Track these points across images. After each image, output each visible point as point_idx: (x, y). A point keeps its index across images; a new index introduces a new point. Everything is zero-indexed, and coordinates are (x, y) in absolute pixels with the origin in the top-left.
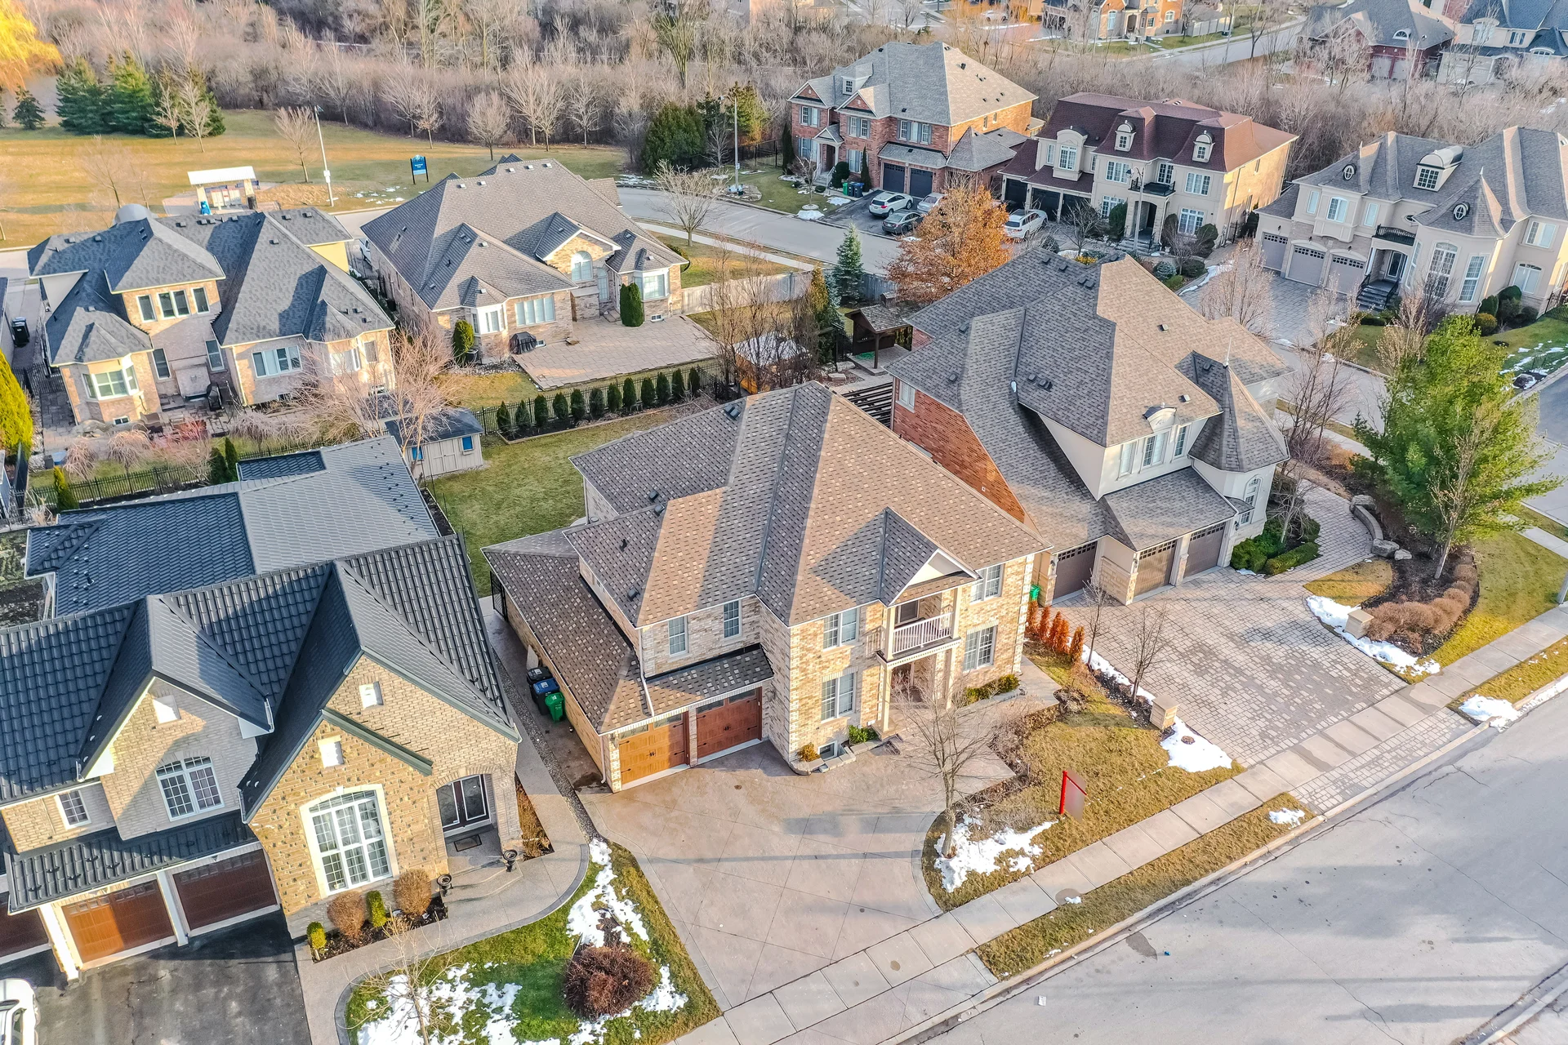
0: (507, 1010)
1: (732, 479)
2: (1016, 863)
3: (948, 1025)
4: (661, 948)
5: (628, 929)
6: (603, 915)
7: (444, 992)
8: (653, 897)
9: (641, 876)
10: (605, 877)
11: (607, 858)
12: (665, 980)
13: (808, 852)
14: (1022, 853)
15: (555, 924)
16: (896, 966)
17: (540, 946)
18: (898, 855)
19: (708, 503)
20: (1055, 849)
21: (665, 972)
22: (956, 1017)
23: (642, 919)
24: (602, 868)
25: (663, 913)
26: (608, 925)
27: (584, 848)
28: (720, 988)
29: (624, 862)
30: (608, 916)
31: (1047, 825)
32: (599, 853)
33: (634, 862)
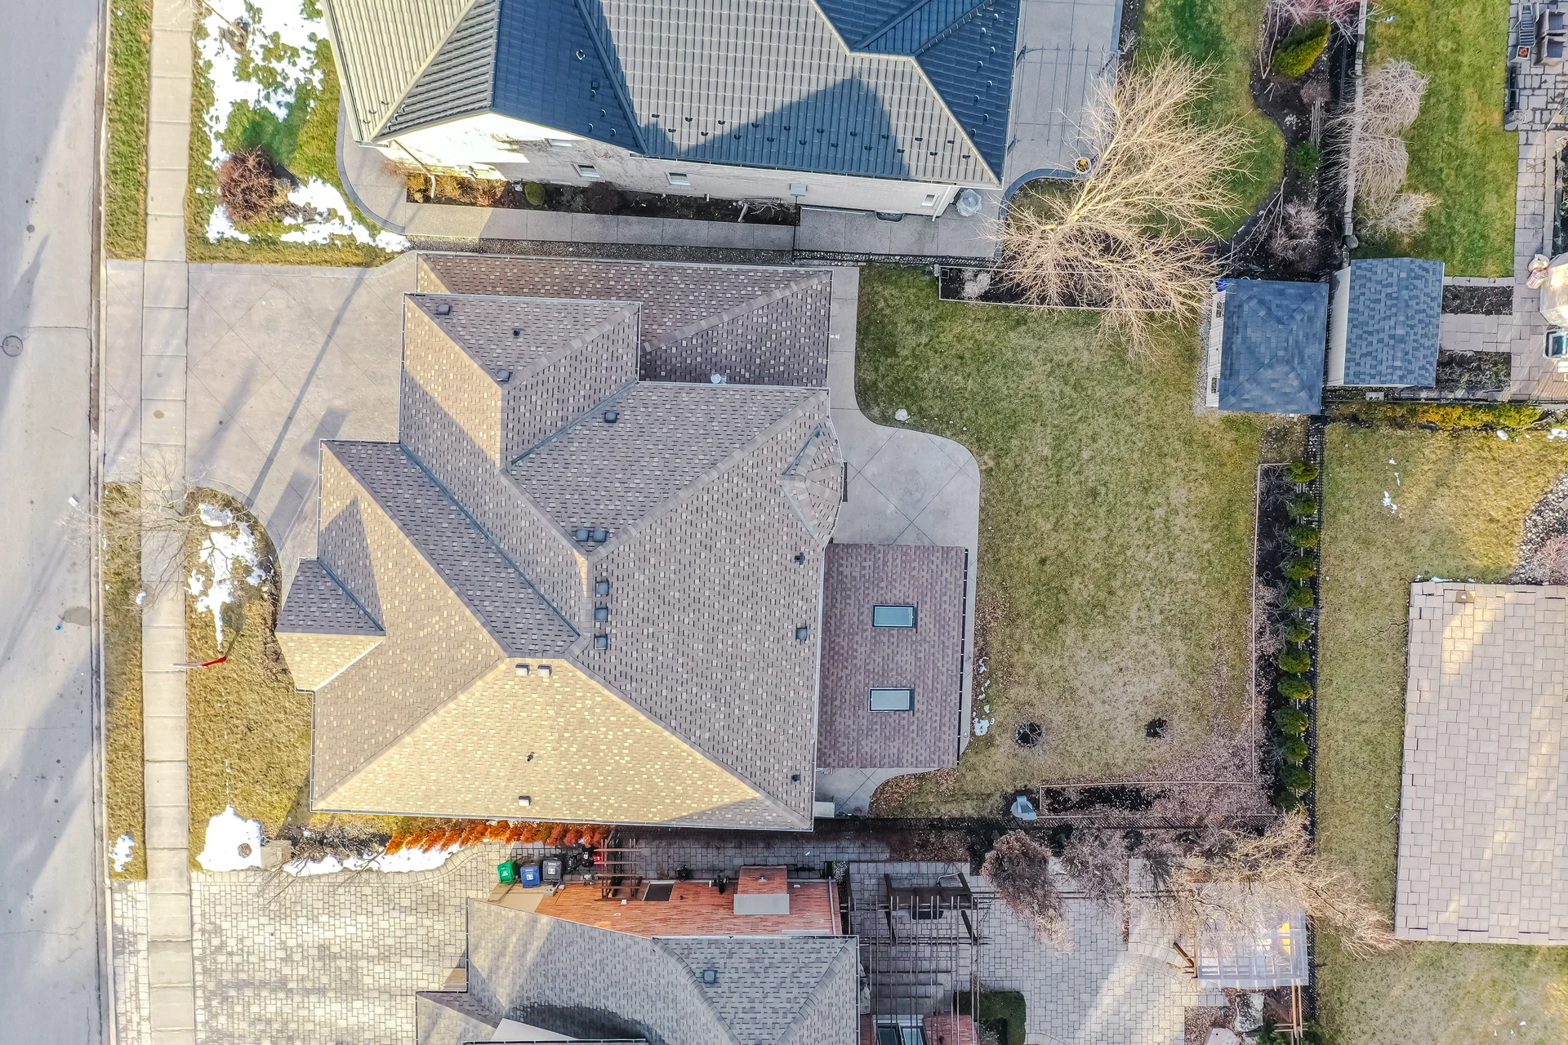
0: (264, 103)
1: (504, 481)
2: (198, 580)
3: (93, 420)
4: (266, 244)
5: (298, 228)
6: (321, 215)
7: (304, 61)
8: (320, 263)
9: (347, 264)
10: (362, 235)
11: (381, 245)
12: (237, 234)
13: (299, 415)
14: (205, 593)
15: (330, 172)
16: (159, 415)
17: (311, 150)
18: (257, 487)
19: (490, 439)
20: (197, 625)
21: (245, 238)
22: (97, 431)
23: (302, 244)
24: (373, 236)
25: (300, 263)
26: (309, 214)
27: (401, 231)
28: (212, 273)
29: (372, 257)
30: (317, 218)
31: (219, 637)
32: (390, 241)
33: (368, 265)
